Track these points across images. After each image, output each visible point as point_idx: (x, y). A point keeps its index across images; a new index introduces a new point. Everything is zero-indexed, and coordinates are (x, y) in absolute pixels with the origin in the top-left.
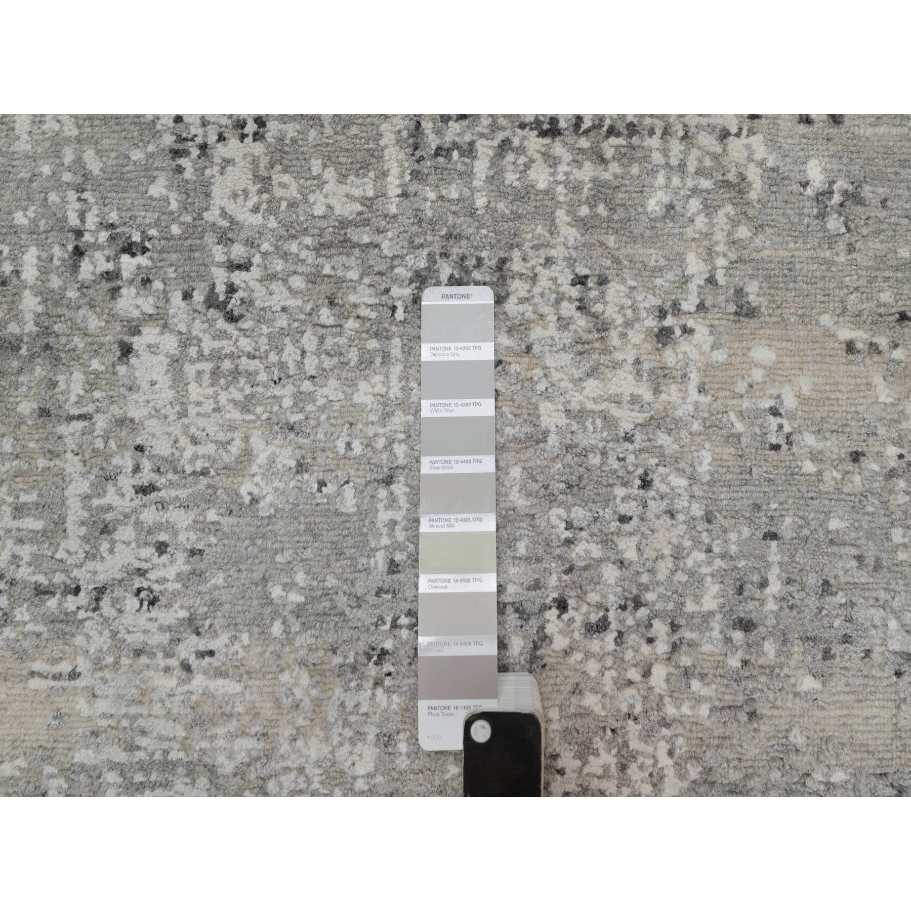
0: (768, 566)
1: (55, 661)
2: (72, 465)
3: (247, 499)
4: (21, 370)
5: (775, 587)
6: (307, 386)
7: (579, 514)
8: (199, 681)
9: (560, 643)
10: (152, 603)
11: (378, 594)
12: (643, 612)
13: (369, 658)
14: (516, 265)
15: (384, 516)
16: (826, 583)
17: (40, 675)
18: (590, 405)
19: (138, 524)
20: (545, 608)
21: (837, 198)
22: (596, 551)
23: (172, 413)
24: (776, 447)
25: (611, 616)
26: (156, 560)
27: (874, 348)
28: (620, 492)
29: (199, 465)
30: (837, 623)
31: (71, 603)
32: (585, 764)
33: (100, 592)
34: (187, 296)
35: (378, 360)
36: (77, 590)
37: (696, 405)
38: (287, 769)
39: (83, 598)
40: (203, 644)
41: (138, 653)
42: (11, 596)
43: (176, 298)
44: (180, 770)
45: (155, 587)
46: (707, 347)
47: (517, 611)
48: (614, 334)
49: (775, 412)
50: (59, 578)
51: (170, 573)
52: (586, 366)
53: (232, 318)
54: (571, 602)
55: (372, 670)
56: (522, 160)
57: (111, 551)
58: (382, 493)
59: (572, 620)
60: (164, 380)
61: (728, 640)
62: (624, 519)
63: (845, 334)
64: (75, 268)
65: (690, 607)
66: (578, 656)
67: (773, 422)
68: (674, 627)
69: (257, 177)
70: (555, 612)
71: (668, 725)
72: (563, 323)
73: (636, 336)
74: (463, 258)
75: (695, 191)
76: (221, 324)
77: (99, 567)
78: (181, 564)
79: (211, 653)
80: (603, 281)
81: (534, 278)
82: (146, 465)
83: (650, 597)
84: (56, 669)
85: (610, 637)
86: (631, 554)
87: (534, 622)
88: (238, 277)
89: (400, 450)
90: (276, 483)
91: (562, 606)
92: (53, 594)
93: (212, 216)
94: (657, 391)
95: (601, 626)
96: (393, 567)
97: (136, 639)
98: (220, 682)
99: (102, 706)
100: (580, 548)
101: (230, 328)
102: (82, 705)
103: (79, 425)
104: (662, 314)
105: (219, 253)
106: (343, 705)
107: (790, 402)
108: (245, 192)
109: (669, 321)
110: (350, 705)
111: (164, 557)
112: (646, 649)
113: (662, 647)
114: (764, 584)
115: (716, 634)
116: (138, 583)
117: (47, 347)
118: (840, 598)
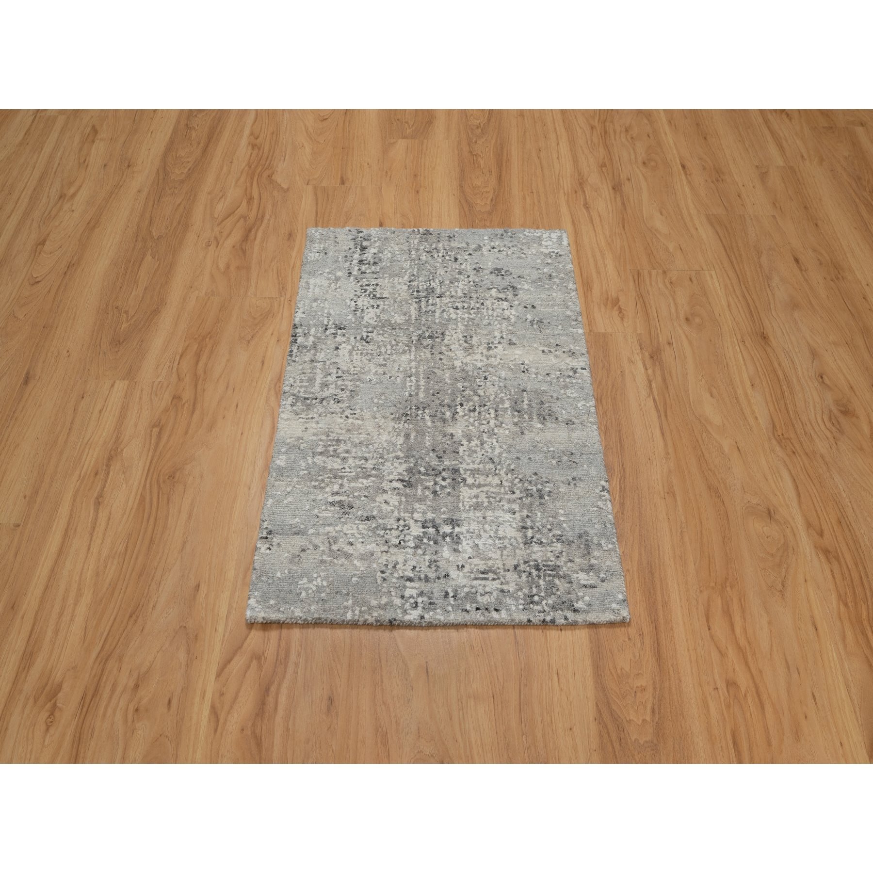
0: (524, 397)
1: (307, 415)
2: (318, 371)
3: (368, 380)
4: (307, 352)
5: (526, 402)
6: (387, 356)
7: (466, 384)
8: (350, 421)
9: (461, 414)
10: (338, 402)
11: (406, 401)
12: (486, 407)
13: (403, 415)
14: (447, 333)
15: (408, 384)
16: (542, 401)
17: (302, 418)
18: (469, 362)
19: (336, 384)
20: (456, 406)
21: (535, 322)
22: (472, 393)
23: (348, 361)
24: (524, 372)
25: (477, 408)
26: (341, 392)
27: (550, 352)
28: (478, 380)
29: (355, 372)
30: (546, 411)
31: (314, 402)
32: (470, 443)
33: (323, 399)
34: (355, 338)
35: (408, 352)
36: (316, 399)
37: (500, 363)
38: (375, 442)
39: (318, 401)
40: (352, 412)
41: (333, 413)
42: (296, 400)
43: (352, 338)
44: (343, 442)
45: (340, 399)
46: (502, 351)
47: (448, 406)
48: (475, 348)
49: (523, 364)
50: (311, 396)
51: (344, 396)
52: (467, 354)
53: (367, 342)
54: (464, 404)
55: (404, 418)
56: (448, 313)
57: (328, 390)
58: (408, 379)
59: (465, 409)
60: (347, 355)
61: (513, 415)
62: (479, 386)
63: (542, 348)
64: (325, 332)
65: (501, 406)
66: (467, 417)
67: (523, 366)
68: (496, 411)
69: (376, 315)
70: (459, 406)
71: (495, 435)
72: (460, 345)
73: (481, 348)
74: (432, 331)
75: (496, 320)
76: (364, 343)
77: (324, 393)
78: (348, 393)
79: (355, 414)
80: (471, 337)
81: (452, 336)
82: (340, 372)
83: (488, 404)
84: (307, 417)
85: (476, 413)
86: (482, 394)
87: (453, 408)
88: (369, 334)
89: (414, 370)
90: (377, 377)
91: (462, 405)
92: (309, 399)
93: (364, 322)
94: (488, 359)
95: (474, 410)
96: (411, 395)
97: (332, 410)
98: (357, 421)
99: (320, 425)
100: (467, 392)
101: (367, 344)
102: (314, 425)
103: (322, 363)
104: (489, 344)
105: (365, 330)
106: (394, 427)
107: (527, 362)
108: (373, 318)
109: (490, 345)
110: (396, 427)
111: (343, 392)
112: (488, 416)
113: (493, 416)
114: (523, 401)
115: (509, 413)
116: (334, 397)
117: (315, 347)
118: (547, 405)
